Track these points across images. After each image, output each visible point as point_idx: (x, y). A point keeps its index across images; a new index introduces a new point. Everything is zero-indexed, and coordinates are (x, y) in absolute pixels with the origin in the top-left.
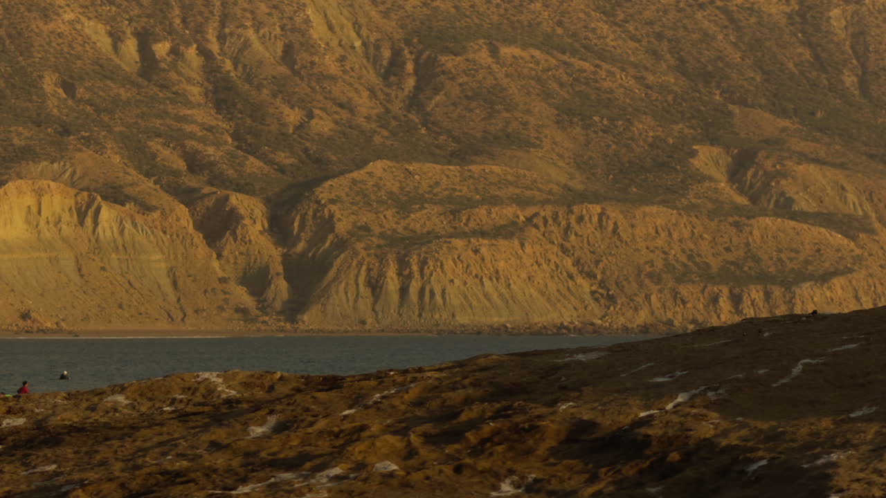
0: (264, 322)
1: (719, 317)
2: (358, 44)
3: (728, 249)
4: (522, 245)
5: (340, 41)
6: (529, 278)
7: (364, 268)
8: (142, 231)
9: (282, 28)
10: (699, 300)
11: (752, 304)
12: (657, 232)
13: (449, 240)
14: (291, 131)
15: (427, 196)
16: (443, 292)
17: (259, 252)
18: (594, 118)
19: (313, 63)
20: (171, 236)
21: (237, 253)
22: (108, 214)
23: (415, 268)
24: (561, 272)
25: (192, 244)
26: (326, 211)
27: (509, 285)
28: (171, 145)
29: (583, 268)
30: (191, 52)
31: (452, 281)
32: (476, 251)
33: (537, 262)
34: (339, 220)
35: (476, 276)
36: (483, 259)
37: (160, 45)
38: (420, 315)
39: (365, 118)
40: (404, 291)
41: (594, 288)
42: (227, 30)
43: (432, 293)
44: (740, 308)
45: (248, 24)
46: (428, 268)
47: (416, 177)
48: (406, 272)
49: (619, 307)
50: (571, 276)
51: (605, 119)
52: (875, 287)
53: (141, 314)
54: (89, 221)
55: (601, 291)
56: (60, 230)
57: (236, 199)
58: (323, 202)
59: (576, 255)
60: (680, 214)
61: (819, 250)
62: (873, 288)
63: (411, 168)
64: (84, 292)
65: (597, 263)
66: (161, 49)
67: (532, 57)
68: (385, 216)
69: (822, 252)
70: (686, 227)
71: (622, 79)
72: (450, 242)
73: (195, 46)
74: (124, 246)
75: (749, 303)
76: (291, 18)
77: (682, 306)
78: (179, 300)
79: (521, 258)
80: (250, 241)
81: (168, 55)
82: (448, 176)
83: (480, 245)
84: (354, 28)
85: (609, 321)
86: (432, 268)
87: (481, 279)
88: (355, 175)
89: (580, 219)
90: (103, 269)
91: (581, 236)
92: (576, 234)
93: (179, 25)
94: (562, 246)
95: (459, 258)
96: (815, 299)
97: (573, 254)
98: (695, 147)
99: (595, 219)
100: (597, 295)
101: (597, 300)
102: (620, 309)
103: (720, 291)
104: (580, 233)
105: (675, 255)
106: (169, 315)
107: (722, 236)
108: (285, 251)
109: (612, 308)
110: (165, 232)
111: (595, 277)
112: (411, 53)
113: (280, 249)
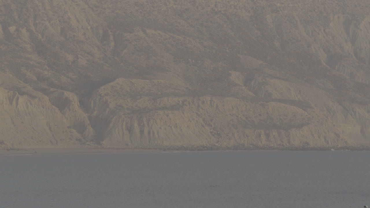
0: (88, 145)
1: (262, 143)
2: (89, 28)
3: (260, 115)
4: (183, 113)
5: (82, 27)
6: (188, 126)
7: (125, 122)
8: (35, 107)
9: (60, 21)
10: (253, 136)
11: (274, 137)
12: (233, 108)
13: (157, 111)
14: (70, 64)
15: (141, 93)
16: (158, 132)
17: (80, 116)
18: (189, 59)
19: (74, 36)
20: (46, 109)
21: (71, 116)
22: (21, 100)
23: (145, 123)
24: (199, 124)
25: (55, 112)
26: (104, 99)
27: (182, 129)
28: (29, 70)
29: (206, 123)
30: (24, 31)
31: (161, 128)
32: (168, 116)
33: (189, 120)
34: (110, 102)
35: (169, 126)
36: (170, 119)
37: (11, 28)
38: (149, 142)
39: (98, 58)
40: (142, 132)
41: (211, 131)
42: (37, 22)
43: (153, 133)
44: (269, 139)
45: (46, 19)
46: (151, 122)
47: (135, 85)
48: (142, 124)
49: (223, 138)
50: (203, 126)
51: (193, 60)
52: (318, 131)
53: (40, 141)
54: (14, 103)
55: (215, 132)
56: (3, 107)
57: (67, 94)
58: (102, 95)
59: (203, 117)
60: (241, 101)
61: (295, 116)
62: (317, 131)
63: (133, 81)
64: (17, 132)
65: (212, 120)
66: (12, 29)
67: (159, 34)
68: (127, 101)
69: (296, 116)
70: (243, 106)
71: (194, 43)
72: (157, 112)
73: (25, 28)
74: (29, 113)
75: (273, 137)
76: (62, 17)
77: (247, 138)
78: (53, 136)
79: (184, 119)
80: (76, 111)
81: (15, 31)
82: (147, 85)
83: (169, 113)
84: (87, 21)
85: (220, 144)
86: (152, 123)
87: (171, 127)
88: (112, 84)
89: (203, 102)
90: (22, 122)
91: (204, 109)
92: (202, 109)
93: (17, 19)
94: (197, 113)
95: (162, 118)
96: (298, 135)
97: (202, 117)
98: (230, 72)
99: (209, 102)
100: (213, 134)
101: (213, 135)
102: (223, 139)
103: (261, 132)
104: (203, 108)
105: (241, 117)
106: (51, 142)
107: (257, 110)
108: (89, 115)
109: (220, 139)
110: (43, 108)
111: (211, 126)
112: (111, 32)
113: (87, 114)
